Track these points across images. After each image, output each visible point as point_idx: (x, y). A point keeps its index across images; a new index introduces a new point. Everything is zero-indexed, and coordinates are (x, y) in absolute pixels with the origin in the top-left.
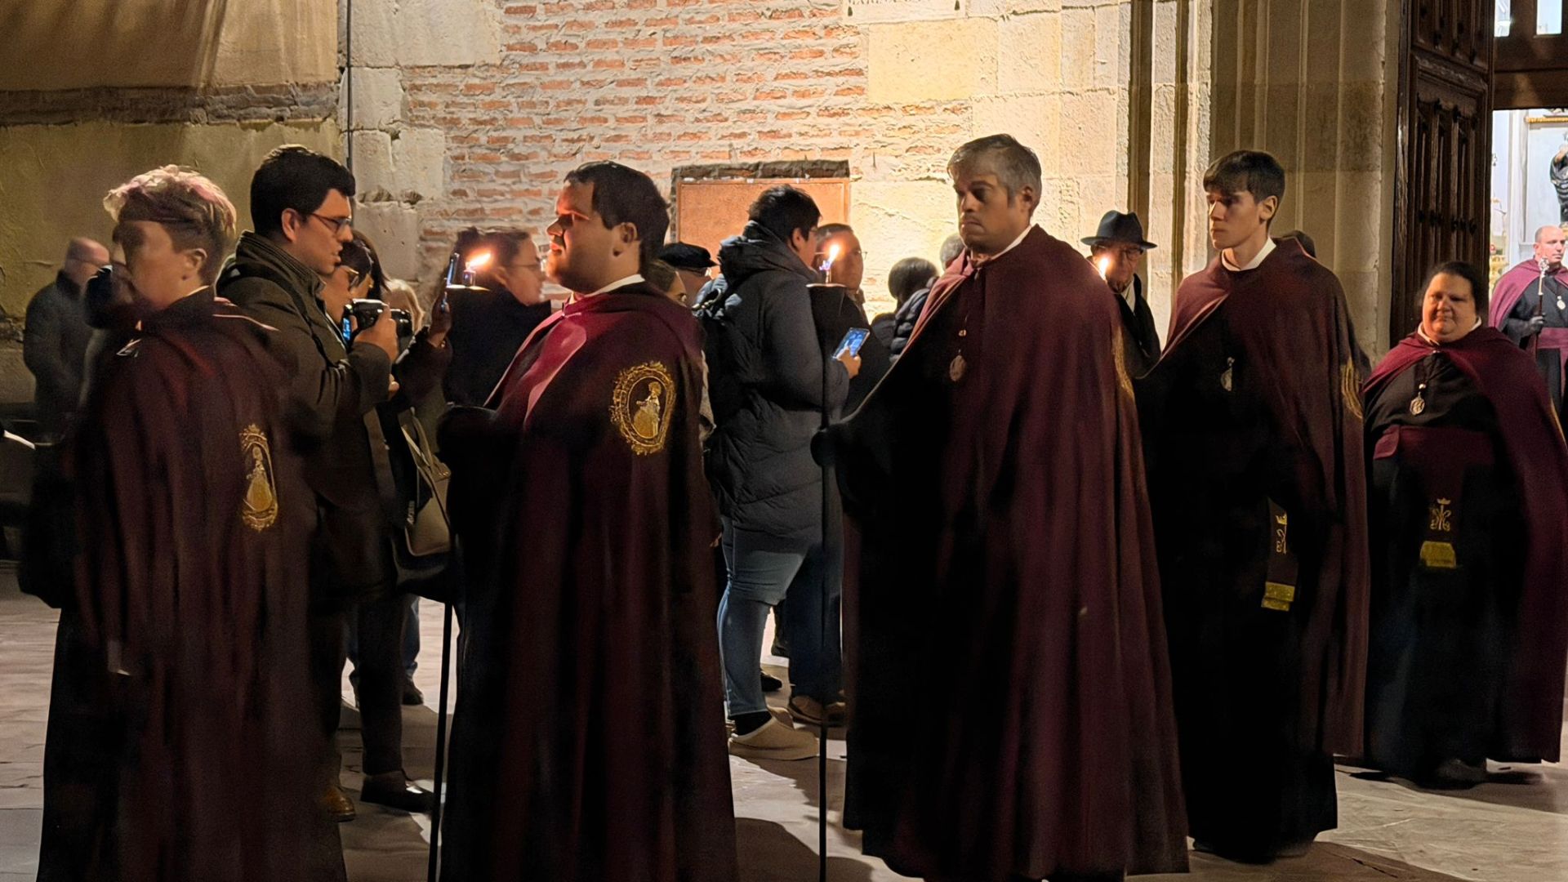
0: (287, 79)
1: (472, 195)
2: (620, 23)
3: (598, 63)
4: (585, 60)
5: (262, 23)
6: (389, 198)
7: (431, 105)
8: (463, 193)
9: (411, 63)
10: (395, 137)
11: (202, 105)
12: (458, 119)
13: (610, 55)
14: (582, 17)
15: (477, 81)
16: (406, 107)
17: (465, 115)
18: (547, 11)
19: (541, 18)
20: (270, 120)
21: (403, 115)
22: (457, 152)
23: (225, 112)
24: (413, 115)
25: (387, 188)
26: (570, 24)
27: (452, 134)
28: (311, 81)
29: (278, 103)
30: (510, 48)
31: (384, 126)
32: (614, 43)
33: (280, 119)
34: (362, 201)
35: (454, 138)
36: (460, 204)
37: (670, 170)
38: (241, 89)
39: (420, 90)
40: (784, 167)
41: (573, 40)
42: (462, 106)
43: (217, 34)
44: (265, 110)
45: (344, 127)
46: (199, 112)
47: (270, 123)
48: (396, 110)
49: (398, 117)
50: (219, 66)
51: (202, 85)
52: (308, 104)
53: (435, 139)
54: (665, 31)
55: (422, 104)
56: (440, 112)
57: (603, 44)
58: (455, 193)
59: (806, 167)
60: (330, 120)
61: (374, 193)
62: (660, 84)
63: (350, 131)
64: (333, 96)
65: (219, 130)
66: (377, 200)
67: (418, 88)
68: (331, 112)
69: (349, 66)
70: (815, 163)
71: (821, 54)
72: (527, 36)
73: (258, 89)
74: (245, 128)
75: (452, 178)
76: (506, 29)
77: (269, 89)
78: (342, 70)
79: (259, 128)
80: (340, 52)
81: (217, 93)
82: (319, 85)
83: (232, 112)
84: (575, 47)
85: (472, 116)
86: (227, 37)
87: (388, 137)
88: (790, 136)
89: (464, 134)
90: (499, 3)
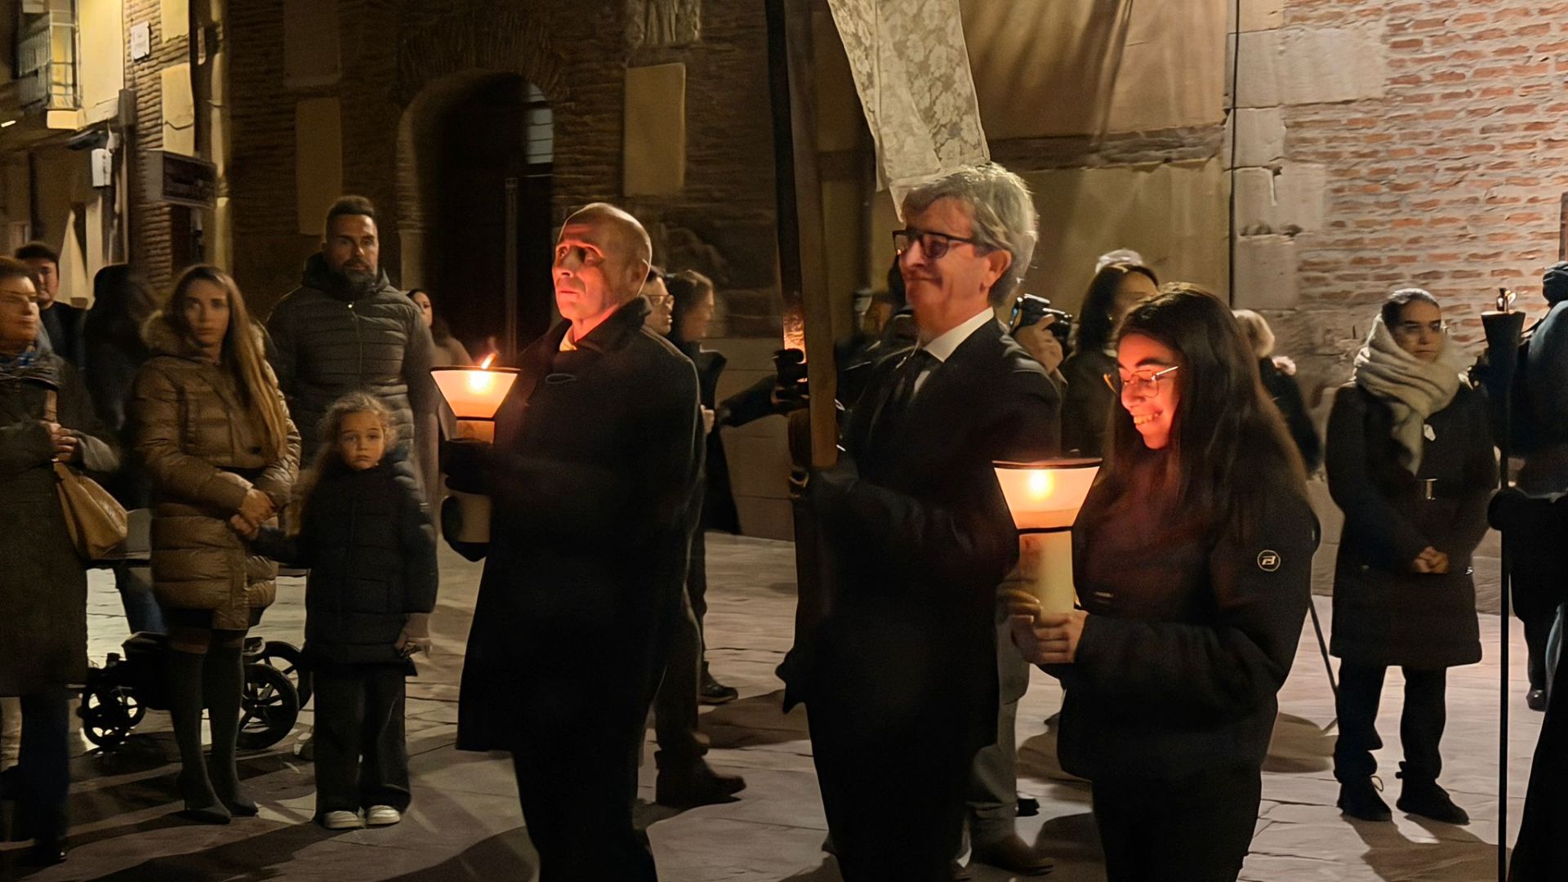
0: (1175, 122)
1: (1351, 226)
2: (1510, 51)
3: (1485, 92)
4: (1472, 89)
5: (1155, 72)
6: (1269, 232)
7: (1313, 141)
8: (1340, 225)
9: (1294, 102)
10: (1277, 172)
11: (1096, 150)
12: (1340, 152)
13: (1498, 83)
14: (1471, 47)
15: (1359, 115)
16: (1289, 143)
17: (1347, 149)
18: (1434, 43)
19: (1428, 50)
20: (1157, 162)
21: (1286, 152)
22: (1337, 185)
23: (1117, 156)
24: (1295, 152)
25: (1267, 219)
26: (1456, 55)
27: (1335, 166)
28: (1198, 123)
29: (1164, 146)
30: (1395, 81)
31: (1266, 163)
32: (1502, 71)
33: (1167, 160)
34: (1243, 235)
35: (1335, 172)
36: (1339, 235)
37: (1560, 195)
38: (1133, 134)
39: (1302, 127)
41: (1460, 71)
42: (1344, 139)
43: (1112, 85)
44: (1153, 153)
45: (1228, 165)
46: (1094, 157)
47: (1156, 166)
48: (1278, 147)
49: (1281, 154)
50: (1113, 114)
51: (1097, 133)
52: (1194, 145)
53: (1317, 174)
54: (1559, 56)
55: (1304, 140)
56: (1322, 147)
57: (1492, 72)
58: (1334, 225)
60: (1214, 159)
61: (1256, 227)
62: (1552, 109)
63: (1233, 168)
64: (1217, 136)
65: (1113, 173)
66: (1258, 232)
67: (1300, 125)
68: (1216, 152)
69: (1235, 108)
72: (1412, 69)
73: (1150, 134)
74: (1137, 169)
75: (1332, 211)
76: (1392, 64)
77: (1158, 133)
78: (1227, 111)
79: (1149, 169)
80: (1226, 95)
81: (1112, 138)
82: (1205, 128)
83: (1124, 155)
84: (1463, 76)
85: (1353, 149)
86: (1122, 88)
87: (1270, 173)
89: (1344, 167)
90: (1384, 38)
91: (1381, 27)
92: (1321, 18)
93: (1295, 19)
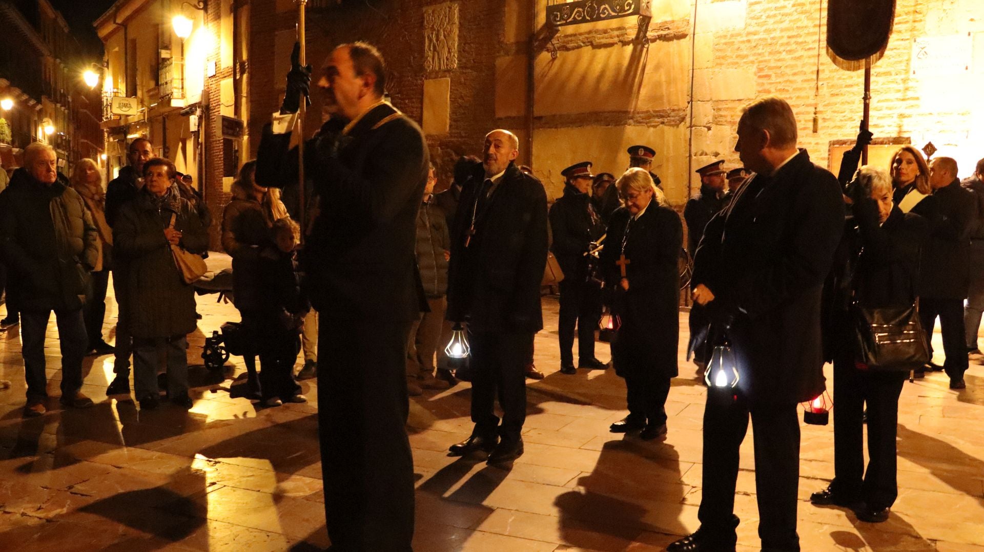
0: (666, 107)
3: (798, 97)
4: (793, 95)
5: (658, 85)
6: (706, 154)
7: (725, 117)
9: (717, 99)
10: (709, 129)
11: (632, 118)
13: (803, 94)
14: (791, 78)
16: (715, 117)
18: (776, 76)
19: (773, 79)
20: (659, 123)
21: (713, 120)
23: (641, 121)
24: (717, 121)
25: (706, 150)
26: (786, 81)
28: (676, 108)
29: (662, 117)
30: (759, 92)
31: (705, 125)
32: (805, 89)
33: (663, 123)
34: (695, 156)
37: (828, 142)
38: (648, 112)
40: (881, 140)
41: (786, 88)
43: (639, 90)
44: (657, 120)
45: (689, 125)
46: (631, 121)
47: (659, 125)
48: (710, 118)
49: (711, 121)
50: (639, 103)
51: (632, 110)
52: (674, 117)
53: (727, 130)
54: (828, 83)
55: (721, 116)
56: (729, 119)
57: (800, 89)
59: (891, 140)
60: (683, 123)
61: (700, 152)
62: (825, 105)
63: (691, 127)
64: (685, 113)
65: (639, 128)
66: (701, 155)
67: (720, 109)
68: (683, 120)
69: (692, 101)
70: (895, 138)
71: (899, 91)
72: (767, 87)
73: (655, 111)
74: (649, 127)
76: (758, 84)
77: (659, 111)
78: (689, 103)
79: (654, 127)
80: (688, 95)
81: (639, 113)
82: (679, 110)
83: (644, 121)
84: (787, 91)
86: (643, 91)
87: (706, 129)
90: (755, 74)
91: (754, 69)
92: (728, 64)
93: (717, 64)
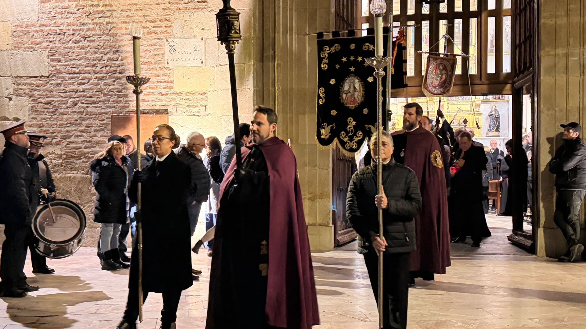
1: (39, 119)
4: (79, 76)
6: (8, 119)
7: (24, 90)
8: (35, 118)
9: (16, 76)
10: (10, 99)
12: (34, 94)
13: (87, 75)
14: (78, 62)
15: (40, 82)
16: (15, 90)
17: (36, 93)
18: (65, 60)
19: (63, 62)
21: (14, 92)
22: (33, 105)
24: (17, 93)
25: (8, 116)
26: (74, 64)
30: (52, 71)
31: (6, 96)
35: (32, 100)
36: (34, 122)
39: (20, 85)
40: (147, 111)
41: (74, 69)
42: (36, 90)
48: (11, 91)
49: (12, 93)
53: (26, 102)
55: (21, 89)
56: (27, 92)
57: (85, 71)
58: (32, 118)
59: (154, 111)
61: (3, 118)
66: (4, 120)
67: (19, 84)
70: (157, 110)
71: (158, 76)
72: (58, 68)
75: (32, 114)
76: (50, 65)
85: (39, 93)
87: (8, 100)
88: (148, 101)
89: (36, 99)
90: (48, 57)
91: (47, 53)
92: (25, 48)
93: (15, 47)
